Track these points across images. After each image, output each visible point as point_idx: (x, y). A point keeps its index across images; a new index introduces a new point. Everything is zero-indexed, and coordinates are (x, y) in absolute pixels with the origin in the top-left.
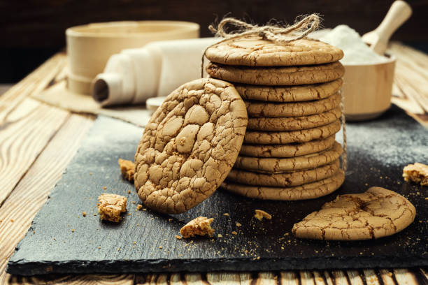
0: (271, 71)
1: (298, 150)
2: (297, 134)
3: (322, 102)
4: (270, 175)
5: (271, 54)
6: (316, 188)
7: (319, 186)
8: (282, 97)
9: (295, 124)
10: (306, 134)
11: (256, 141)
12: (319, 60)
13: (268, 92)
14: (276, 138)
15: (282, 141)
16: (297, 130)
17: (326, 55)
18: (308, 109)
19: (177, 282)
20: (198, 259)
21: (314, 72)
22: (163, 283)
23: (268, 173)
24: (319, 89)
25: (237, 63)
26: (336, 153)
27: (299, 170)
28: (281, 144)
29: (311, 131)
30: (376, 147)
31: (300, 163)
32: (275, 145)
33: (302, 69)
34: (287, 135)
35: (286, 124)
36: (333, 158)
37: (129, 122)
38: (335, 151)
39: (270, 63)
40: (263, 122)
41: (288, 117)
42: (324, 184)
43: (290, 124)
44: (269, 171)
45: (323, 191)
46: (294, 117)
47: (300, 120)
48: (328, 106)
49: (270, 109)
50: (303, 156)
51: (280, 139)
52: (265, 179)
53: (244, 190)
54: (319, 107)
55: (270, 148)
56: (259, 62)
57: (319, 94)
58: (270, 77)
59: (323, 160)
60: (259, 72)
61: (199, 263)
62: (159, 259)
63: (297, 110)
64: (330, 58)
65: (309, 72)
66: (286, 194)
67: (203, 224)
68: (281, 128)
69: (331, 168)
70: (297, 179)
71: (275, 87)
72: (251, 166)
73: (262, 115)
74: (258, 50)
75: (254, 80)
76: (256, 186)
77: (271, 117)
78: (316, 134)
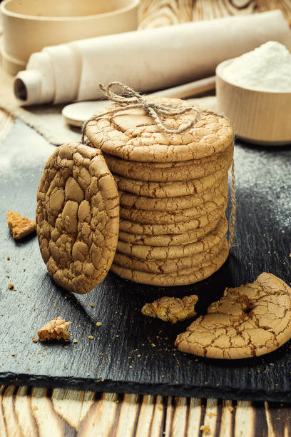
1: (172, 240)
2: (171, 227)
3: (200, 195)
4: (143, 262)
5: (147, 149)
6: (191, 274)
7: (194, 272)
9: (168, 218)
10: (181, 227)
11: (129, 230)
12: (198, 155)
13: (141, 186)
14: (148, 230)
15: (155, 233)
16: (172, 224)
17: (208, 149)
18: (183, 204)
19: (23, 396)
20: (45, 376)
21: (191, 168)
22: (9, 396)
23: (140, 260)
24: (197, 183)
25: (111, 153)
27: (172, 259)
28: (154, 235)
29: (186, 224)
31: (173, 252)
32: (148, 236)
33: (178, 165)
34: (161, 227)
35: (158, 219)
40: (135, 215)
41: (161, 212)
42: (201, 269)
43: (162, 219)
44: (141, 258)
45: (199, 277)
46: (168, 212)
47: (174, 214)
49: (143, 202)
50: (179, 245)
51: (153, 231)
53: (118, 271)
54: (196, 201)
55: (144, 237)
57: (195, 190)
58: (142, 173)
59: (199, 248)
60: (131, 165)
61: (45, 380)
62: (7, 373)
64: (212, 151)
65: (186, 168)
66: (159, 280)
67: (60, 329)
68: (153, 221)
69: (210, 253)
70: (171, 267)
71: (149, 182)
72: (124, 251)
73: (134, 207)
74: (135, 136)
75: (126, 173)
76: (129, 268)
77: (144, 210)
78: (193, 224)
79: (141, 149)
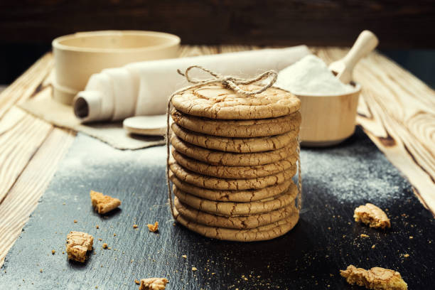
0: (230, 123)
1: (253, 195)
2: (253, 181)
3: (278, 152)
4: (228, 218)
5: (232, 108)
6: (270, 230)
7: (273, 228)
8: (239, 148)
9: (251, 173)
10: (262, 182)
11: (215, 187)
12: (277, 114)
13: (227, 143)
14: (233, 185)
15: (239, 188)
16: (253, 178)
17: (283, 109)
18: (264, 159)
21: (270, 125)
23: (225, 216)
24: (275, 140)
25: (200, 115)
26: (291, 197)
27: (254, 214)
28: (238, 191)
29: (266, 179)
30: (334, 179)
31: (255, 208)
32: (232, 191)
33: (259, 122)
34: (244, 182)
35: (242, 173)
36: (287, 202)
37: (106, 143)
38: (289, 195)
39: (230, 117)
40: (221, 171)
41: (244, 167)
42: (278, 226)
43: (246, 173)
44: (225, 214)
45: (277, 233)
46: (250, 166)
47: (256, 169)
48: (283, 155)
49: (228, 159)
50: (259, 201)
51: (237, 186)
52: (222, 222)
53: (203, 230)
54: (275, 157)
55: (229, 193)
56: (220, 116)
57: (274, 146)
58: (228, 130)
59: (277, 204)
60: (218, 124)
63: (253, 160)
64: (287, 111)
65: (266, 125)
66: (242, 236)
68: (238, 176)
69: (285, 211)
70: (253, 222)
71: (233, 138)
72: (210, 209)
73: (220, 163)
74: (220, 101)
75: (214, 131)
76: (214, 227)
77: (229, 166)
78: (272, 180)
79: (227, 109)
